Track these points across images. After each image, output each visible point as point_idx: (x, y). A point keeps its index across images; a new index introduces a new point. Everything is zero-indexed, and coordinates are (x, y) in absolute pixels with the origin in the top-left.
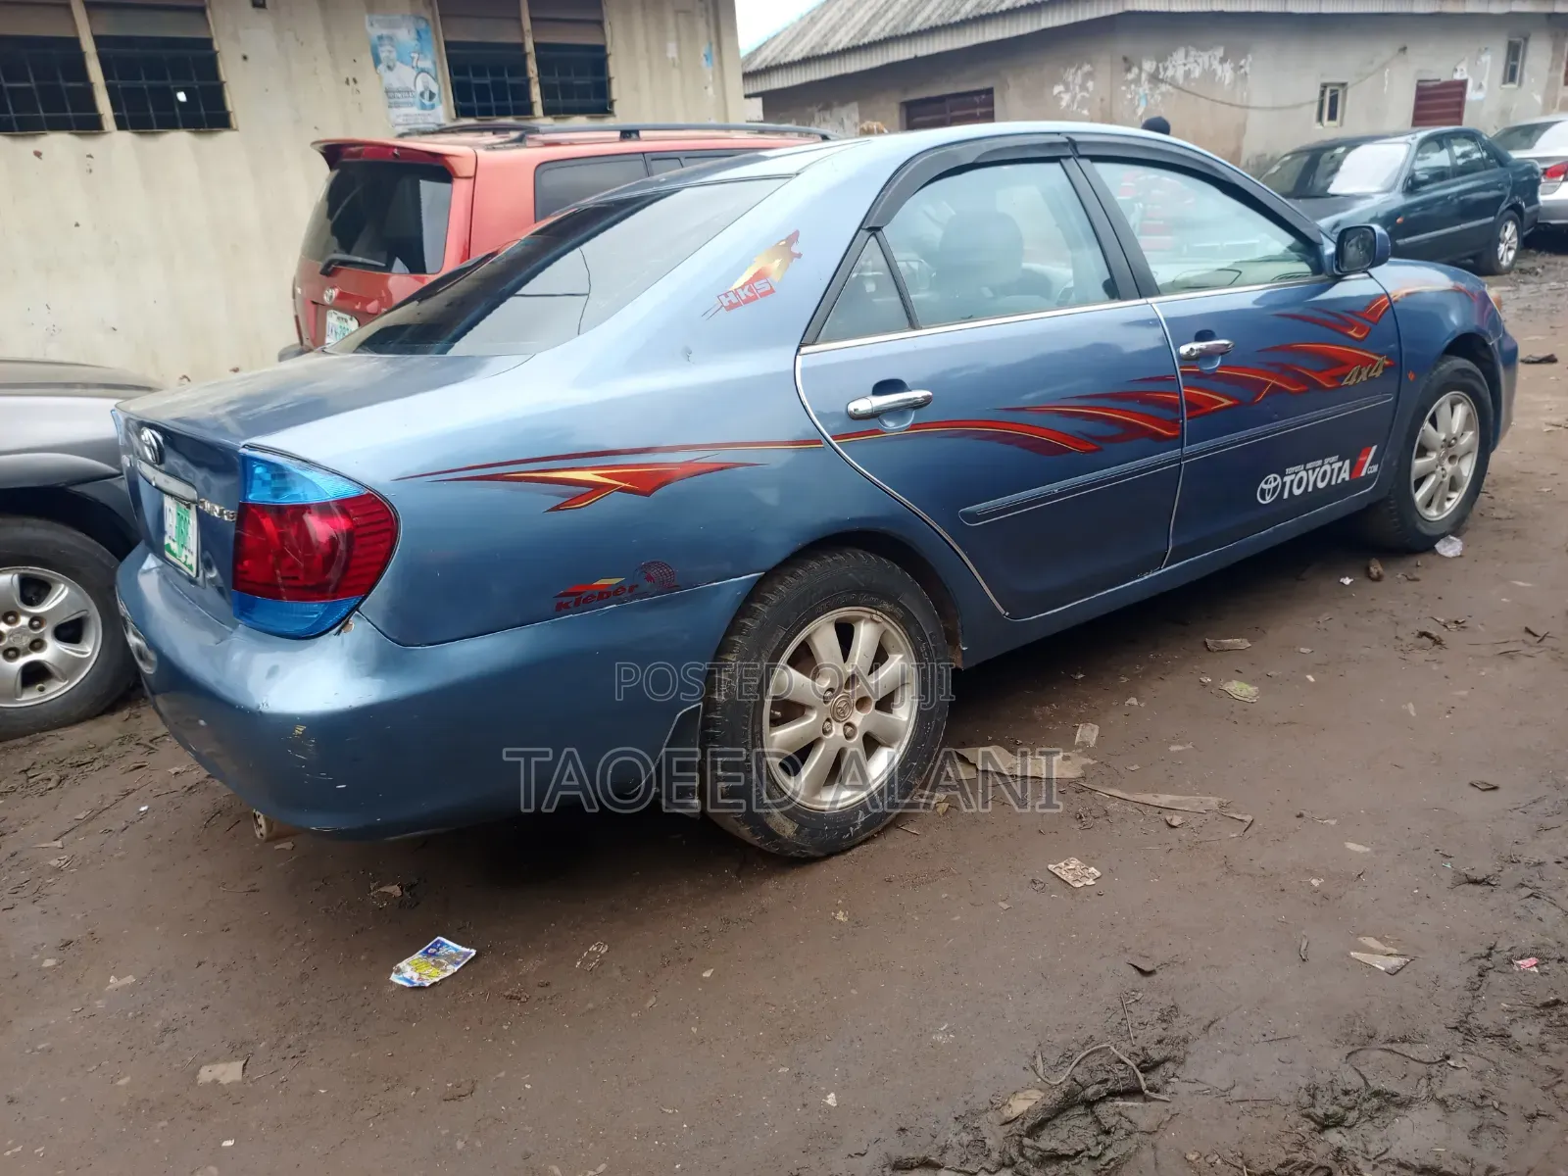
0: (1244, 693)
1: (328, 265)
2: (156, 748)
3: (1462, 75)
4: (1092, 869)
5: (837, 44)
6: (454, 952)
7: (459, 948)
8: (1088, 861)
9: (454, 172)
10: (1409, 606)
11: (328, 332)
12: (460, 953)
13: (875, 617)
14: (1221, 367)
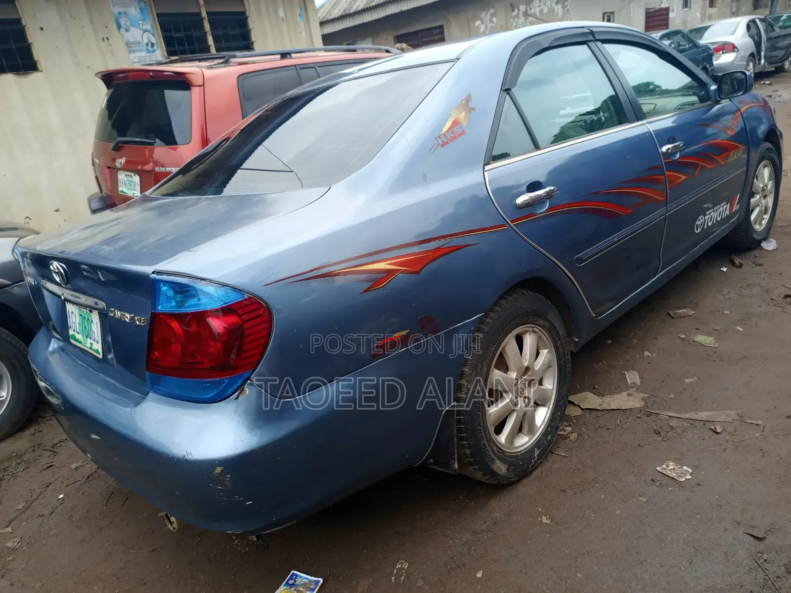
0: (708, 342)
1: (117, 144)
2: (58, 451)
3: (665, 5)
4: (685, 468)
5: (358, 7)
6: (307, 581)
7: (309, 577)
8: (680, 462)
9: (192, 83)
10: (766, 280)
11: (120, 184)
12: (311, 581)
13: (536, 330)
14: (680, 157)
